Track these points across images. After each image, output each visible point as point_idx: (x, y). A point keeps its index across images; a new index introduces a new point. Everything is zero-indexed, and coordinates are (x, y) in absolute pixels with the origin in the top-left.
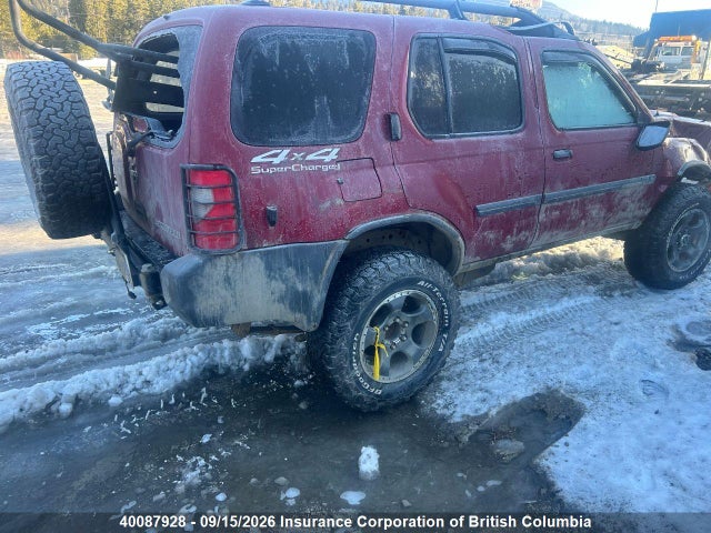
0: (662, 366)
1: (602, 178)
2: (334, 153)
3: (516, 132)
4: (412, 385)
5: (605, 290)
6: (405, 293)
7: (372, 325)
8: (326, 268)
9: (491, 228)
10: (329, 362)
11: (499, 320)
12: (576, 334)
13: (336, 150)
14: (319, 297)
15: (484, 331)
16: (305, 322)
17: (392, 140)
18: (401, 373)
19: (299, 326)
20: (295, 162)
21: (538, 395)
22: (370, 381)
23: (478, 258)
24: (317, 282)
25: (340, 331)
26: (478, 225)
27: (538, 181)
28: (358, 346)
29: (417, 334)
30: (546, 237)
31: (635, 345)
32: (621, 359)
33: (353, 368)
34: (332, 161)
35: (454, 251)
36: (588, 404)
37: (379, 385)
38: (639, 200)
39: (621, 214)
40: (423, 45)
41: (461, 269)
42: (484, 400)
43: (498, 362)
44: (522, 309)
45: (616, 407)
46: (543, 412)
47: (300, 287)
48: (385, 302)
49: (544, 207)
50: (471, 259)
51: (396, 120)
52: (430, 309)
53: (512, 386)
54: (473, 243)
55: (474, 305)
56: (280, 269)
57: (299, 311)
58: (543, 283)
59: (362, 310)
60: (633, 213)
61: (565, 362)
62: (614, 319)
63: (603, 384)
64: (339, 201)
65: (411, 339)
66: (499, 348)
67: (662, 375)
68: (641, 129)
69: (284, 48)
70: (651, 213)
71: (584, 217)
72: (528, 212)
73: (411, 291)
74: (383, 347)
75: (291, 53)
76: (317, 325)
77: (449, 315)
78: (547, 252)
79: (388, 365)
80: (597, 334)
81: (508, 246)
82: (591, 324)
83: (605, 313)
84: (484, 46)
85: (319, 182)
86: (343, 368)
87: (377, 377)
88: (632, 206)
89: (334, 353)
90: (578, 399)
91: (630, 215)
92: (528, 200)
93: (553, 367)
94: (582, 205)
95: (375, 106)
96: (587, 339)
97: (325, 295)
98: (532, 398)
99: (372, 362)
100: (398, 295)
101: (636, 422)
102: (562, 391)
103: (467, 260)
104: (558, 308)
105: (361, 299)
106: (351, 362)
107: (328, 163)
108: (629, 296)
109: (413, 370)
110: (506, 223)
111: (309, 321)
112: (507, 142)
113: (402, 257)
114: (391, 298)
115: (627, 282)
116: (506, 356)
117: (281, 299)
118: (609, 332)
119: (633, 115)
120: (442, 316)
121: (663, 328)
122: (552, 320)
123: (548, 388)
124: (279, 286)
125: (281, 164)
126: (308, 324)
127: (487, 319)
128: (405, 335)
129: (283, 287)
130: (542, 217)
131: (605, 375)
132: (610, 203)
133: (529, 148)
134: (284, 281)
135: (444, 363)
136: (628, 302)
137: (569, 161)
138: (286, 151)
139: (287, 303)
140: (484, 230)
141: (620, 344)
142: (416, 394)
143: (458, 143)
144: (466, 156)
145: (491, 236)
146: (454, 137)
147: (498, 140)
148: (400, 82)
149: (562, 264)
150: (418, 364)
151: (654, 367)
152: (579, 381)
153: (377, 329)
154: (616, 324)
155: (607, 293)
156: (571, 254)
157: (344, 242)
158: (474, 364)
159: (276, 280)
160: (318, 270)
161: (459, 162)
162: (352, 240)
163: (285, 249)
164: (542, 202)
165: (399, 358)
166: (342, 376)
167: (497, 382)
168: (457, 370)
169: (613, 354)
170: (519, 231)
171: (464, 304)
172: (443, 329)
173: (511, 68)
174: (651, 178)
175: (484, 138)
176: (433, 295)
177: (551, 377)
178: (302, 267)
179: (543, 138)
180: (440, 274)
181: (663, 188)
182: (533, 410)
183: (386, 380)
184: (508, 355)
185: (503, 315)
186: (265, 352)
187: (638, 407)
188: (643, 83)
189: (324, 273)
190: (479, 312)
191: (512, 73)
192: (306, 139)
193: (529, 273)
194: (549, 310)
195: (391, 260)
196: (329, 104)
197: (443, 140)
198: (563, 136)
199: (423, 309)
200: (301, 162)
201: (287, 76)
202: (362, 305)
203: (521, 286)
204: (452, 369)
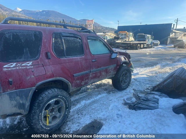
0: (121, 110)
1: (104, 65)
2: (31, 63)
3: (83, 56)
4: (59, 125)
5: (108, 92)
6: (55, 100)
7: (45, 110)
8: (29, 96)
9: (78, 80)
10: (32, 123)
11: (83, 103)
12: (101, 104)
13: (31, 62)
14: (28, 104)
15: (79, 106)
16: (24, 112)
17: (48, 59)
18: (56, 122)
19: (22, 113)
20: (18, 66)
21: (92, 122)
22: (46, 126)
23: (75, 88)
24: (27, 100)
25: (35, 113)
26: (74, 79)
27: (89, 67)
28: (41, 117)
29: (59, 110)
30: (92, 81)
31: (115, 105)
32: (112, 109)
33: (40, 123)
34: (30, 65)
35: (69, 87)
36: (104, 122)
37: (48, 127)
38: (113, 70)
39: (110, 74)
40: (56, 35)
41: (71, 91)
42: (79, 126)
43: (82, 114)
44: (89, 99)
45: (110, 122)
46: (94, 126)
47: (21, 102)
48: (49, 103)
49: (91, 74)
50: (73, 88)
51: (49, 54)
52: (62, 103)
53: (86, 120)
54: (74, 84)
55: (77, 99)
56: (14, 97)
57: (22, 109)
58: (94, 91)
59: (41, 106)
60: (112, 73)
61: (99, 112)
62: (110, 99)
63: (108, 117)
64: (33, 76)
65: (58, 112)
66: (83, 110)
67: (121, 112)
68: (112, 54)
69: (14, 35)
70: (116, 73)
71: (101, 75)
72: (87, 75)
73: (56, 99)
74: (49, 116)
75: (16, 37)
76: (27, 112)
77: (68, 104)
78: (96, 83)
79: (51, 120)
80: (106, 104)
81: (83, 84)
82: (105, 101)
83: (108, 98)
84: (72, 35)
85: (27, 71)
86: (37, 124)
87: (48, 124)
88: (112, 72)
89: (33, 120)
90: (102, 121)
91: (112, 74)
92: (86, 72)
93: (96, 114)
94: (100, 72)
95: (43, 50)
96: (104, 105)
97: (29, 103)
98: (91, 123)
99: (46, 120)
100: (53, 100)
101: (115, 125)
102: (98, 120)
103: (72, 89)
104: (98, 98)
105: (41, 103)
106: (39, 121)
107: (29, 66)
108: (114, 93)
109: (59, 121)
110: (82, 78)
111: (25, 111)
112: (80, 58)
113: (53, 90)
114: (51, 102)
115: (113, 89)
116: (84, 112)
117: (15, 106)
118: (109, 103)
119: (110, 51)
120: (66, 105)
121: (121, 100)
122: (96, 101)
123: (95, 120)
124: (14, 103)
125: (14, 67)
126: (25, 112)
127: (80, 103)
128: (56, 111)
129: (16, 102)
130: (91, 76)
131: (108, 114)
132: (107, 71)
133: (86, 60)
134: (16, 101)
135: (68, 117)
136: (114, 94)
137: (96, 62)
138: (15, 64)
139: (17, 107)
140: (76, 80)
141: (111, 106)
142: (60, 127)
143: (67, 59)
144: (69, 62)
145: (78, 82)
146: (66, 58)
147: (78, 58)
148: (50, 44)
149: (99, 86)
150: (60, 119)
151: (119, 110)
152: (102, 117)
153: (47, 111)
154: (111, 100)
155: (109, 93)
156: (101, 83)
157: (35, 87)
158: (76, 116)
159: (13, 101)
160: (27, 96)
161: (68, 64)
162: (37, 87)
163: (15, 91)
164: (90, 72)
165: (54, 118)
166: (36, 126)
167: (82, 120)
168: (72, 118)
169: (110, 108)
170: (85, 80)
171: (72, 100)
172: (67, 108)
173: (80, 40)
174: (115, 65)
175: (74, 58)
176: (63, 99)
177: (95, 116)
178: (22, 96)
179: (89, 57)
180: (65, 93)
181: (118, 67)
182: (91, 126)
183: (51, 125)
184: (85, 112)
185: (84, 101)
186: (14, 121)
187: (115, 121)
188: (117, 42)
189: (29, 97)
190: (78, 101)
191: (80, 42)
192: (22, 60)
193: (91, 89)
194: (95, 99)
195: (50, 91)
196: (28, 50)
197: (63, 59)
198: (94, 56)
199: (61, 103)
200: (20, 66)
201: (15, 43)
202: (42, 105)
203: (89, 93)
204: (70, 118)
